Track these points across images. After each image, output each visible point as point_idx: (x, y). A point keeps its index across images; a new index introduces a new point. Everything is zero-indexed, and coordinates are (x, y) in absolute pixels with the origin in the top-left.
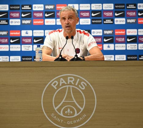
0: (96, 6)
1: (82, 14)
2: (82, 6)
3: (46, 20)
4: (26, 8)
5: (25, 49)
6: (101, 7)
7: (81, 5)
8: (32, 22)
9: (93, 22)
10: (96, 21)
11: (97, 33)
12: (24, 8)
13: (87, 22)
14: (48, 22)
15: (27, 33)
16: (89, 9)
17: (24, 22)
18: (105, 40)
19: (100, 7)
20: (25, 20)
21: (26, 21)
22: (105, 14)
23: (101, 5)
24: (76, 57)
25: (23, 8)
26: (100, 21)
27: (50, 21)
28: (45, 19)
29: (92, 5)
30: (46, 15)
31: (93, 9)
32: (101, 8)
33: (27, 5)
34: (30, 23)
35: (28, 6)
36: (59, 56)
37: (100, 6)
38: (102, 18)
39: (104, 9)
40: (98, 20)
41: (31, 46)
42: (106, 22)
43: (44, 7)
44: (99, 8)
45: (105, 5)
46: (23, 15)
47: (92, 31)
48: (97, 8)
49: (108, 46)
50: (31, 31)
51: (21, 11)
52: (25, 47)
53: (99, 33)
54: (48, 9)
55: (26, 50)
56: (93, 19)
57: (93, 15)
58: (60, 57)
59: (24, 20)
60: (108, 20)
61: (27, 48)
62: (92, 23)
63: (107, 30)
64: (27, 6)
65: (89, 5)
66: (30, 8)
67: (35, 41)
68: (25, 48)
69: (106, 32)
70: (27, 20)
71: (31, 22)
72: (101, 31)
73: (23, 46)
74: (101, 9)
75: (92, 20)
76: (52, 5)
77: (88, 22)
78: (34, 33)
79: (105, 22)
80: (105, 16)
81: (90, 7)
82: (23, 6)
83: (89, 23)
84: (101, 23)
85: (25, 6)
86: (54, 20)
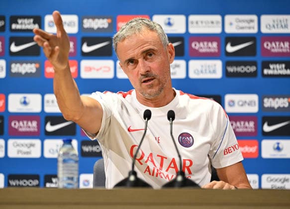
0: (240, 21)
1: (196, 46)
2: (197, 23)
3: (85, 63)
4: (24, 27)
5: (19, 152)
6: (255, 24)
7: (192, 18)
8: (41, 70)
9: (231, 69)
10: (239, 69)
11: (242, 105)
12: (18, 27)
13: (212, 70)
14: (89, 69)
15: (25, 103)
16: (217, 30)
17: (16, 68)
18: (267, 128)
19: (252, 24)
20: (21, 63)
21: (24, 65)
22: (268, 45)
23: (255, 18)
24: (180, 178)
25: (14, 26)
26: (253, 69)
27: (97, 67)
28: (81, 60)
29: (229, 18)
30: (86, 49)
31: (229, 30)
32: (253, 28)
33: (28, 17)
34: (34, 71)
35: (32, 20)
36: (130, 174)
37: (252, 21)
38: (259, 58)
39: (264, 30)
40: (245, 64)
41: (38, 142)
42: (270, 72)
43: (81, 23)
44: (250, 28)
45: (266, 19)
46: (14, 48)
47: (228, 98)
48: (242, 28)
49: (276, 146)
50: (38, 97)
51: (7, 34)
52: (18, 145)
53: (249, 104)
54: (91, 29)
55: (20, 156)
56: (229, 61)
57: (230, 49)
58: (132, 178)
59: (16, 63)
60: (278, 66)
61: (25, 149)
62: (226, 74)
63: (274, 97)
64: (26, 21)
65: (218, 18)
66: (36, 27)
67: (50, 128)
68: (18, 148)
69: (269, 103)
70: (27, 63)
71: (37, 69)
72: (255, 98)
73: (11, 142)
74: (255, 31)
75: (226, 64)
76: (103, 18)
77: (214, 72)
78: (46, 104)
79: (266, 72)
80: (267, 52)
81: (220, 25)
82: (14, 20)
83: (219, 75)
84: (253, 75)
85: (20, 21)
86: (109, 63)
